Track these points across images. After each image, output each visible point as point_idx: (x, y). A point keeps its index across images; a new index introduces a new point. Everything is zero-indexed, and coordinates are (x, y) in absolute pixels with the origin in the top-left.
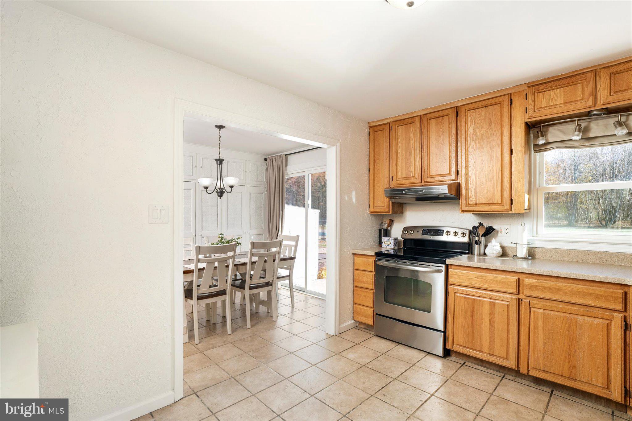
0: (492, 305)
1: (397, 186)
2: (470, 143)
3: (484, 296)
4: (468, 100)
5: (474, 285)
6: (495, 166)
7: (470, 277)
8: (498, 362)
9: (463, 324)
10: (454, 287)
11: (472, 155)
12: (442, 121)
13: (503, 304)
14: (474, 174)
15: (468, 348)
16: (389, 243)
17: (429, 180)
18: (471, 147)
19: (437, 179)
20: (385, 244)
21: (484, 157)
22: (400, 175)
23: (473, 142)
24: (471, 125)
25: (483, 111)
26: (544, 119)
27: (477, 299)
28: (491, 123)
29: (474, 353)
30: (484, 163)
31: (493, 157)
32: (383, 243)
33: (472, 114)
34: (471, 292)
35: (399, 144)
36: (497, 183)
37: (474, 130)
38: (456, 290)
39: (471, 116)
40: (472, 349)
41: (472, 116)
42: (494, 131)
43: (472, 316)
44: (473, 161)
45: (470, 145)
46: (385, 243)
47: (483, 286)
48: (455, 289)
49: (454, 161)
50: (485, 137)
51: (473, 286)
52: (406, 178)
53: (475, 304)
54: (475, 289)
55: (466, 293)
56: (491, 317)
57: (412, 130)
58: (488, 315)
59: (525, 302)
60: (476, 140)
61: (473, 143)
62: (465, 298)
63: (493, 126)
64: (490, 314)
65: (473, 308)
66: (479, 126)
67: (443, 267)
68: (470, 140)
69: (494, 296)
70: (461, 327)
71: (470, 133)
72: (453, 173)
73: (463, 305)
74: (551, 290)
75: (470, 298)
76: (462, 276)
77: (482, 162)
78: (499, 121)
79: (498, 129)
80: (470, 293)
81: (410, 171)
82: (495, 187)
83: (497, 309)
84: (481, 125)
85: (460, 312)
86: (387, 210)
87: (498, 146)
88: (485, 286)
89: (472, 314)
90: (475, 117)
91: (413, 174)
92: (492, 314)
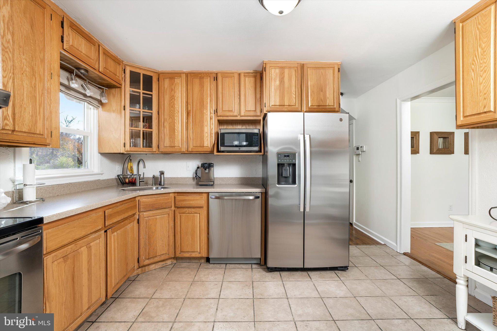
0: (89, 250)
3: (83, 245)
9: (64, 299)
40: (74, 321)
43: (73, 279)
56: (89, 265)
58: (87, 265)
69: (90, 240)
70: (61, 306)
74: (118, 213)
80: (70, 252)
89: (73, 276)
92: (89, 262)
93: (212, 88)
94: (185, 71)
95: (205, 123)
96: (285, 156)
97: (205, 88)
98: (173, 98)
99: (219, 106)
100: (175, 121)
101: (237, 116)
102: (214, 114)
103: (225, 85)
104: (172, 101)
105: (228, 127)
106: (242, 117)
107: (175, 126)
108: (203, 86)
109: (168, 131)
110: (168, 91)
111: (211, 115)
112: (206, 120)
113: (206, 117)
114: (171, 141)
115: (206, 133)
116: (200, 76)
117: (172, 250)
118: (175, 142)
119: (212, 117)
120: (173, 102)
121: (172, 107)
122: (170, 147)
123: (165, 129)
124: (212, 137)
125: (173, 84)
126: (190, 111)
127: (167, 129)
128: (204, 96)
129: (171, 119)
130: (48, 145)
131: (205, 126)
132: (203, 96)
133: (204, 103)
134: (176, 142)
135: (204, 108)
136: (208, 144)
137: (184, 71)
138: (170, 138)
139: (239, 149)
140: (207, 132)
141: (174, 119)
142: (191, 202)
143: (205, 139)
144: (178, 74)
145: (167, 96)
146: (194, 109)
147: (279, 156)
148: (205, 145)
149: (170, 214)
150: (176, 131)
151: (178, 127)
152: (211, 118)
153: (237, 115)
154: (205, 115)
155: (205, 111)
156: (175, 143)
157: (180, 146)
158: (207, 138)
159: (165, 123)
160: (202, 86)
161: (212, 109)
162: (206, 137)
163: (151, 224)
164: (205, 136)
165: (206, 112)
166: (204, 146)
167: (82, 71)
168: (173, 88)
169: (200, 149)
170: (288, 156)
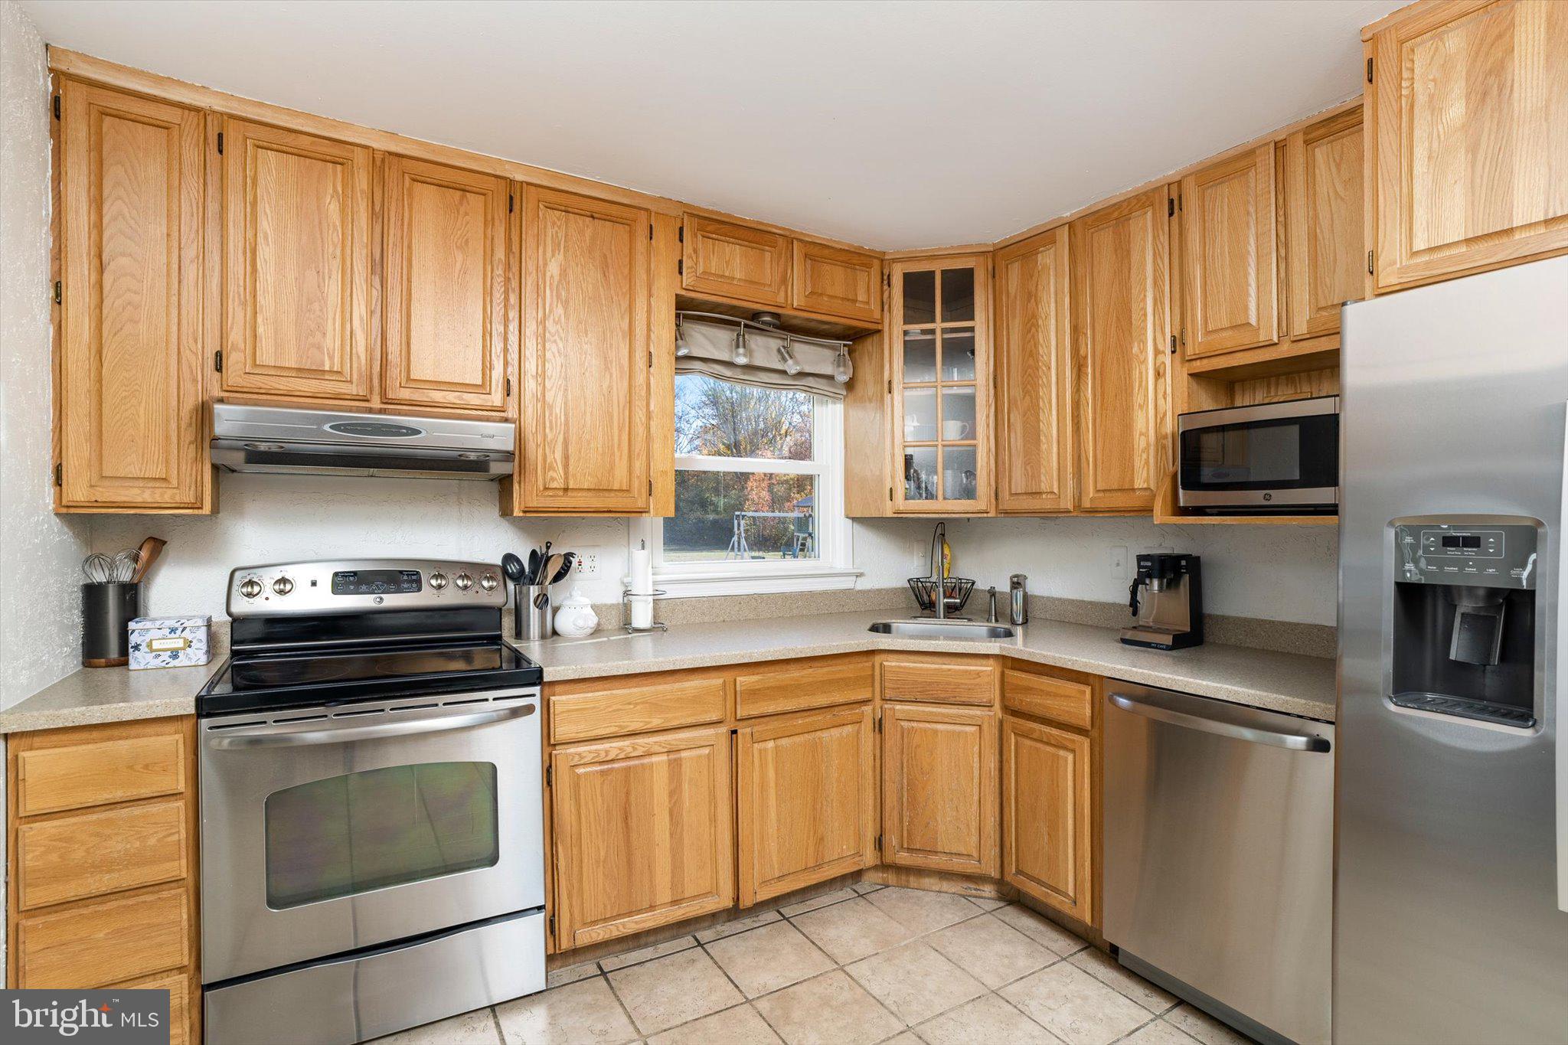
0: (675, 766)
1: (245, 396)
2: (551, 305)
3: (657, 749)
4: (546, 174)
5: (627, 726)
6: (615, 389)
7: (614, 707)
8: (694, 913)
9: (602, 853)
10: (568, 751)
11: (555, 341)
12: (461, 204)
13: (699, 757)
14: (559, 401)
15: (619, 916)
16: (180, 644)
17: (405, 394)
18: (554, 320)
19: (437, 396)
20: (152, 651)
21: (588, 357)
22: (267, 355)
23: (559, 305)
24: (553, 256)
25: (589, 227)
26: (693, 299)
27: (636, 766)
28: (607, 266)
29: (636, 923)
30: (587, 374)
31: (611, 362)
32: (137, 647)
33: (559, 223)
34: (620, 749)
35: (265, 223)
36: (620, 436)
37: (564, 273)
38: (577, 758)
39: (556, 229)
40: (630, 914)
41: (559, 227)
42: (612, 292)
43: (626, 819)
44: (559, 360)
45: (550, 311)
46: (154, 647)
47: (649, 723)
48: (573, 755)
49: (499, 351)
50: (591, 301)
51: (624, 731)
52: (299, 370)
53: (632, 780)
54: (630, 738)
55: (606, 756)
56: (673, 801)
57: (335, 190)
58: (666, 798)
59: (743, 734)
60: (567, 302)
61: (560, 310)
62: (602, 772)
63: (612, 278)
64: (671, 794)
65: (628, 794)
66: (577, 266)
67: (534, 695)
68: (552, 295)
69: (679, 743)
70: (595, 867)
71: (552, 276)
72: (497, 385)
73: (599, 797)
74: (783, 690)
75: (618, 769)
76: (594, 708)
77: (583, 371)
78: (626, 271)
79: (624, 290)
80: (617, 755)
81: (319, 348)
82: (616, 446)
83: (687, 771)
84: (581, 265)
85: (592, 820)
86: (189, 497)
87: (623, 337)
88: (656, 722)
89: (626, 813)
90: (566, 235)
91: (337, 360)
92: (675, 793)
93: (1161, 250)
94: (1068, 214)
95: (1138, 399)
96: (1449, 542)
97: (1135, 257)
98: (1033, 325)
99: (1193, 315)
100: (1038, 405)
101: (1276, 344)
102: (1173, 352)
103: (1213, 219)
104: (1029, 336)
105: (1273, 394)
106: (1301, 343)
107: (1038, 421)
108: (1129, 252)
109: (1020, 442)
110: (1018, 302)
111: (1161, 358)
112: (1140, 385)
113: (1141, 373)
114: (1030, 474)
115: (1141, 434)
116: (1116, 214)
117: (991, 852)
118: (1039, 476)
119: (1162, 366)
120: (1033, 336)
121: (1031, 355)
122: (1026, 493)
123: (1013, 435)
124: (1164, 451)
125: (1031, 277)
126: (1086, 357)
127: (1019, 434)
128: (1133, 291)
129: (1028, 397)
130: (645, 512)
131: (1136, 407)
132: (1129, 290)
133: (1134, 316)
134: (1043, 478)
135: (1131, 337)
136: (1147, 480)
137: (1064, 215)
138: (1026, 464)
139: (1267, 497)
140: (1144, 430)
141: (1038, 398)
142: (1049, 702)
143: (1137, 459)
144: (1043, 237)
145: (1017, 321)
146: (1098, 348)
147: (1409, 540)
148: (1139, 483)
149: (985, 727)
150: (1042, 438)
151: (1049, 424)
152: (1159, 374)
153: (1276, 340)
154: (1135, 364)
155: (1135, 350)
156: (1040, 481)
157: (1056, 491)
158: (1144, 456)
159: (1012, 415)
160: (1123, 252)
161: (1163, 333)
162: (1143, 451)
163: (918, 746)
164: (1136, 447)
165: (1142, 352)
166: (1133, 490)
167: (767, 319)
168: (1033, 289)
169: (1119, 501)
170: (1473, 542)
